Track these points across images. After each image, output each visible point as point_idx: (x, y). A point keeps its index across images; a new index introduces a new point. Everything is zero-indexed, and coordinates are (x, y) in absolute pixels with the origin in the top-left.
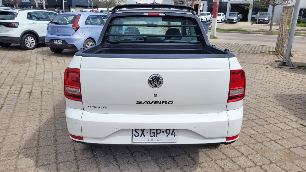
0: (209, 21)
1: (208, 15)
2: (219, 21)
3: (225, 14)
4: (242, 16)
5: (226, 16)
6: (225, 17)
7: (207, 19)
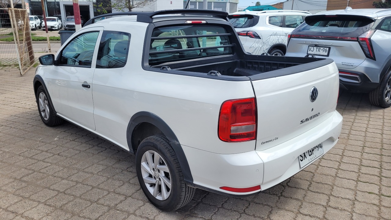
0: (38, 28)
1: (36, 20)
2: (56, 28)
3: (60, 18)
4: (82, 21)
5: (61, 21)
6: (61, 23)
7: (35, 25)
